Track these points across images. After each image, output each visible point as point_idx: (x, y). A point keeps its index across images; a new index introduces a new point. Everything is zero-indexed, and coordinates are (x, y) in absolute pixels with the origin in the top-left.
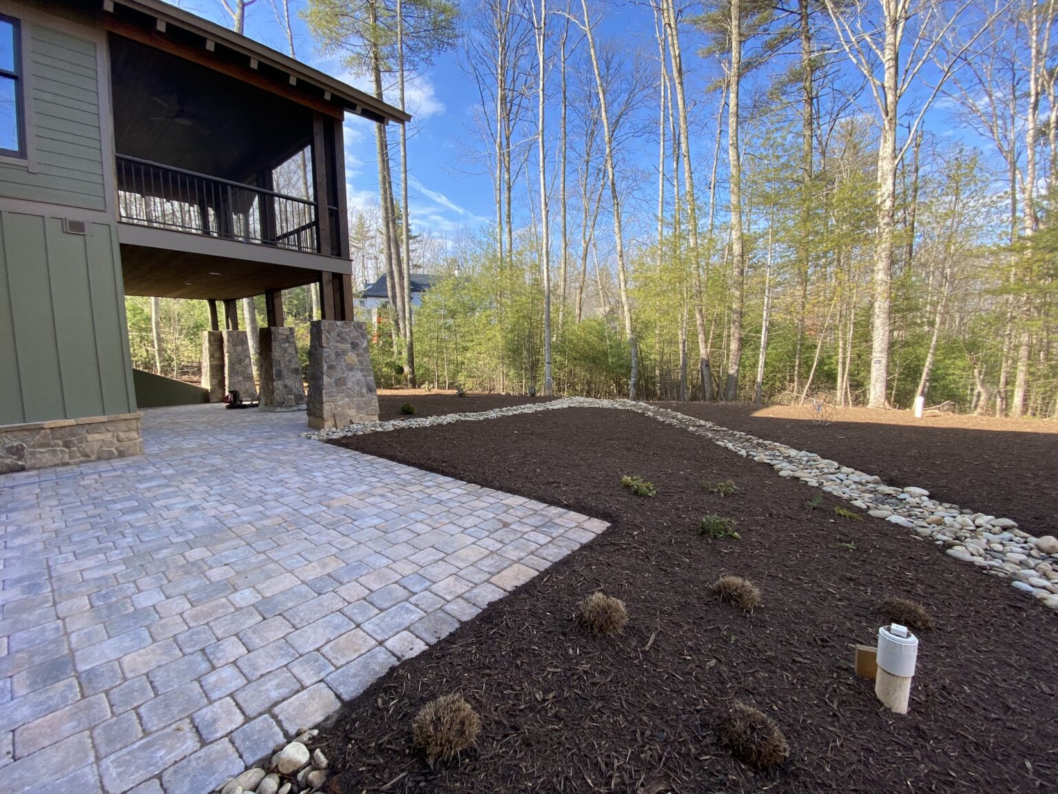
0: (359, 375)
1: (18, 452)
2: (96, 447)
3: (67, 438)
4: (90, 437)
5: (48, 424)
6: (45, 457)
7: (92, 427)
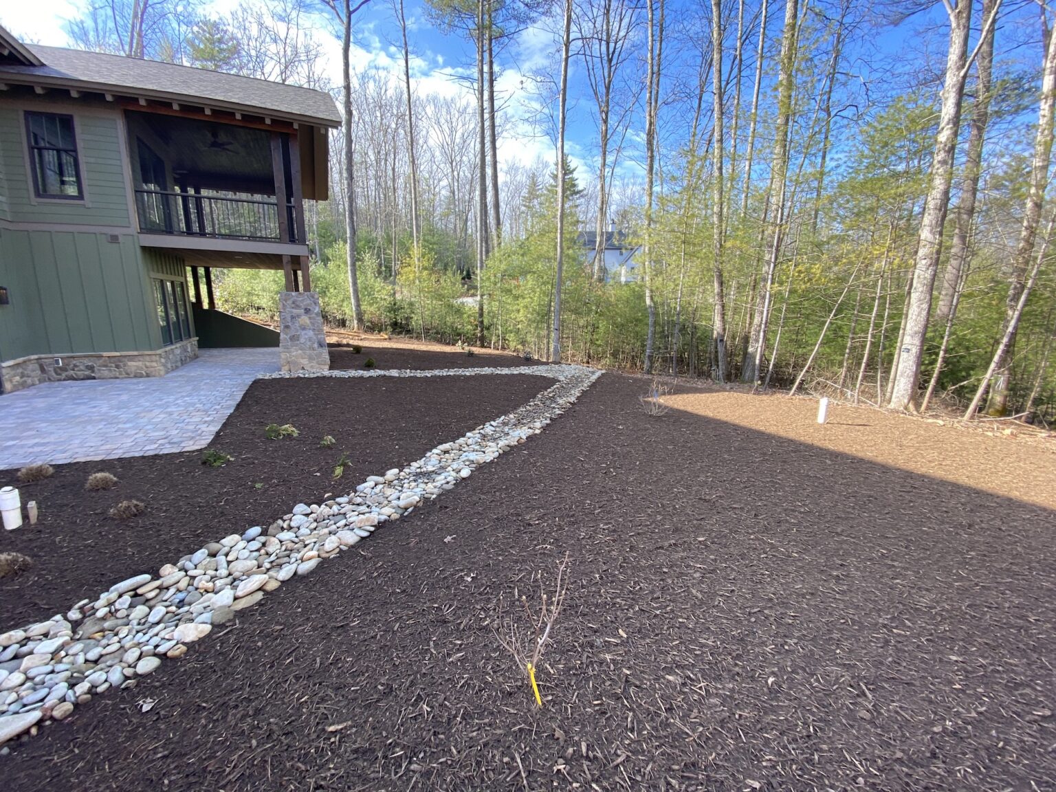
0: (311, 333)
1: (91, 368)
2: (133, 369)
3: (118, 363)
4: (129, 363)
5: (105, 354)
6: (106, 373)
7: (132, 358)
